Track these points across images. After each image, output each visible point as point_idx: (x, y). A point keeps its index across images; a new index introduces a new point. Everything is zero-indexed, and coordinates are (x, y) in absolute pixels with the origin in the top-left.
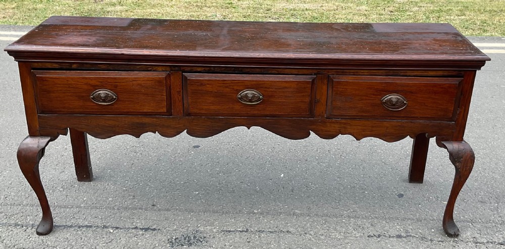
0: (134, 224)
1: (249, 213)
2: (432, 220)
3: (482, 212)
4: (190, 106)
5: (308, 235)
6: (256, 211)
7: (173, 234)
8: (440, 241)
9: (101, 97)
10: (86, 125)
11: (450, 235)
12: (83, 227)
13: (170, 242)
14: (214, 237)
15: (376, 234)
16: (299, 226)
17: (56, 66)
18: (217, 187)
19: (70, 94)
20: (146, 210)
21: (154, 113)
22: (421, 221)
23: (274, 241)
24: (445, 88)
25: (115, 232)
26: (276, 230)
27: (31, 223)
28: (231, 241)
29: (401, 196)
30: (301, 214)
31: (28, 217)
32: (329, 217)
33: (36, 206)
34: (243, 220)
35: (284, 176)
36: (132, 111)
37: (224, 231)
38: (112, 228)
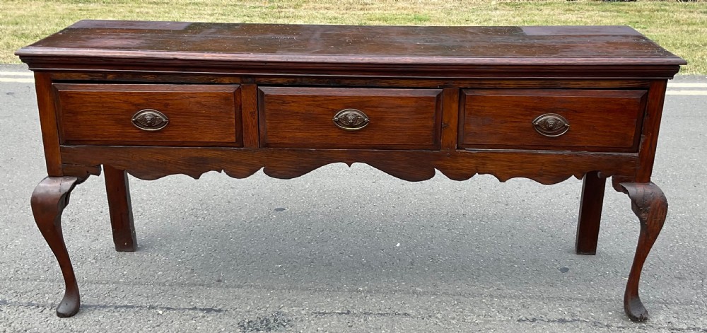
0: (192, 304)
1: (351, 291)
2: (609, 301)
3: (680, 290)
4: (269, 134)
5: (433, 319)
6: (361, 289)
7: (245, 317)
8: (620, 327)
9: (146, 121)
10: (125, 160)
11: (635, 319)
12: (121, 307)
13: (241, 326)
14: (303, 321)
15: (530, 317)
16: (421, 308)
17: (86, 77)
18: (307, 258)
19: (104, 117)
20: (209, 286)
21: (220, 144)
22: (593, 301)
23: (386, 326)
24: (622, 105)
25: (165, 313)
26: (389, 312)
27: (50, 302)
28: (325, 326)
29: (565, 270)
30: (424, 293)
31: (46, 295)
32: (464, 296)
33: (58, 282)
34: (342, 299)
35: (401, 246)
36: (189, 140)
37: (316, 313)
38: (162, 308)
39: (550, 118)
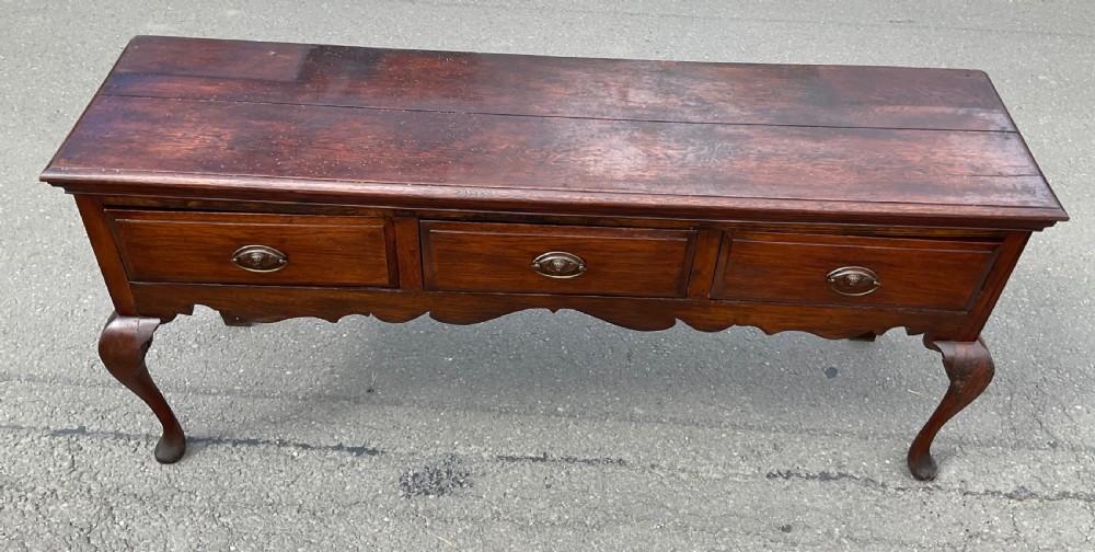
0: (336, 437)
1: (548, 414)
2: (888, 437)
4: (438, 277)
5: (657, 471)
6: (561, 410)
7: (408, 465)
8: (898, 489)
9: (253, 260)
11: (919, 478)
12: (241, 442)
13: (405, 484)
14: (484, 474)
15: (783, 469)
16: (641, 448)
18: (487, 344)
19: (189, 252)
20: (357, 403)
23: (596, 486)
24: (962, 260)
25: (301, 455)
26: (598, 457)
27: (144, 431)
28: (515, 485)
29: (832, 373)
30: (645, 417)
31: (138, 416)
32: (697, 425)
34: (536, 430)
37: (502, 458)
38: (297, 445)
39: (852, 274)
